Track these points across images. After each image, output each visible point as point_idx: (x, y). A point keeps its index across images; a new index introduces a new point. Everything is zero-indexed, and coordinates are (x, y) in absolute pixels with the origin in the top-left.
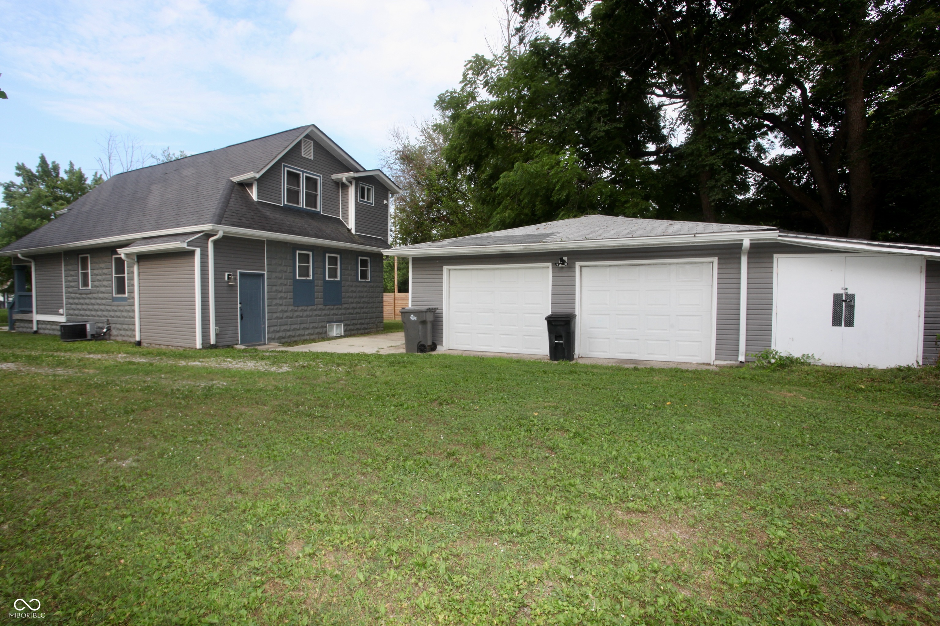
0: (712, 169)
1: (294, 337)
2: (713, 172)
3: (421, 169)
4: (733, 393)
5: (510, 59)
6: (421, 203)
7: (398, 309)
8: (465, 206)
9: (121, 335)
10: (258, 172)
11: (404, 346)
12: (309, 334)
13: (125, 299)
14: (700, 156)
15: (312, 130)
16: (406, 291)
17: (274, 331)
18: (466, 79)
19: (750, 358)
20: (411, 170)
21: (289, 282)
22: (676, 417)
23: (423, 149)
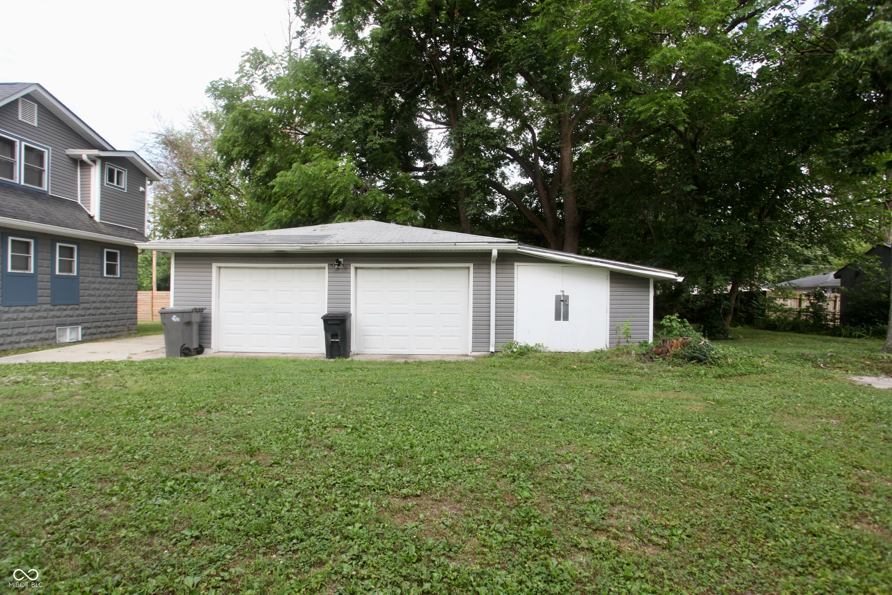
0: (468, 188)
2: (469, 191)
3: (187, 157)
4: (486, 379)
5: (290, 60)
6: (187, 195)
7: (157, 309)
8: (238, 202)
11: (164, 350)
12: (28, 341)
14: (459, 176)
15: (34, 91)
16: (168, 289)
18: (242, 71)
19: (500, 348)
20: (175, 157)
22: (441, 404)
23: (191, 136)
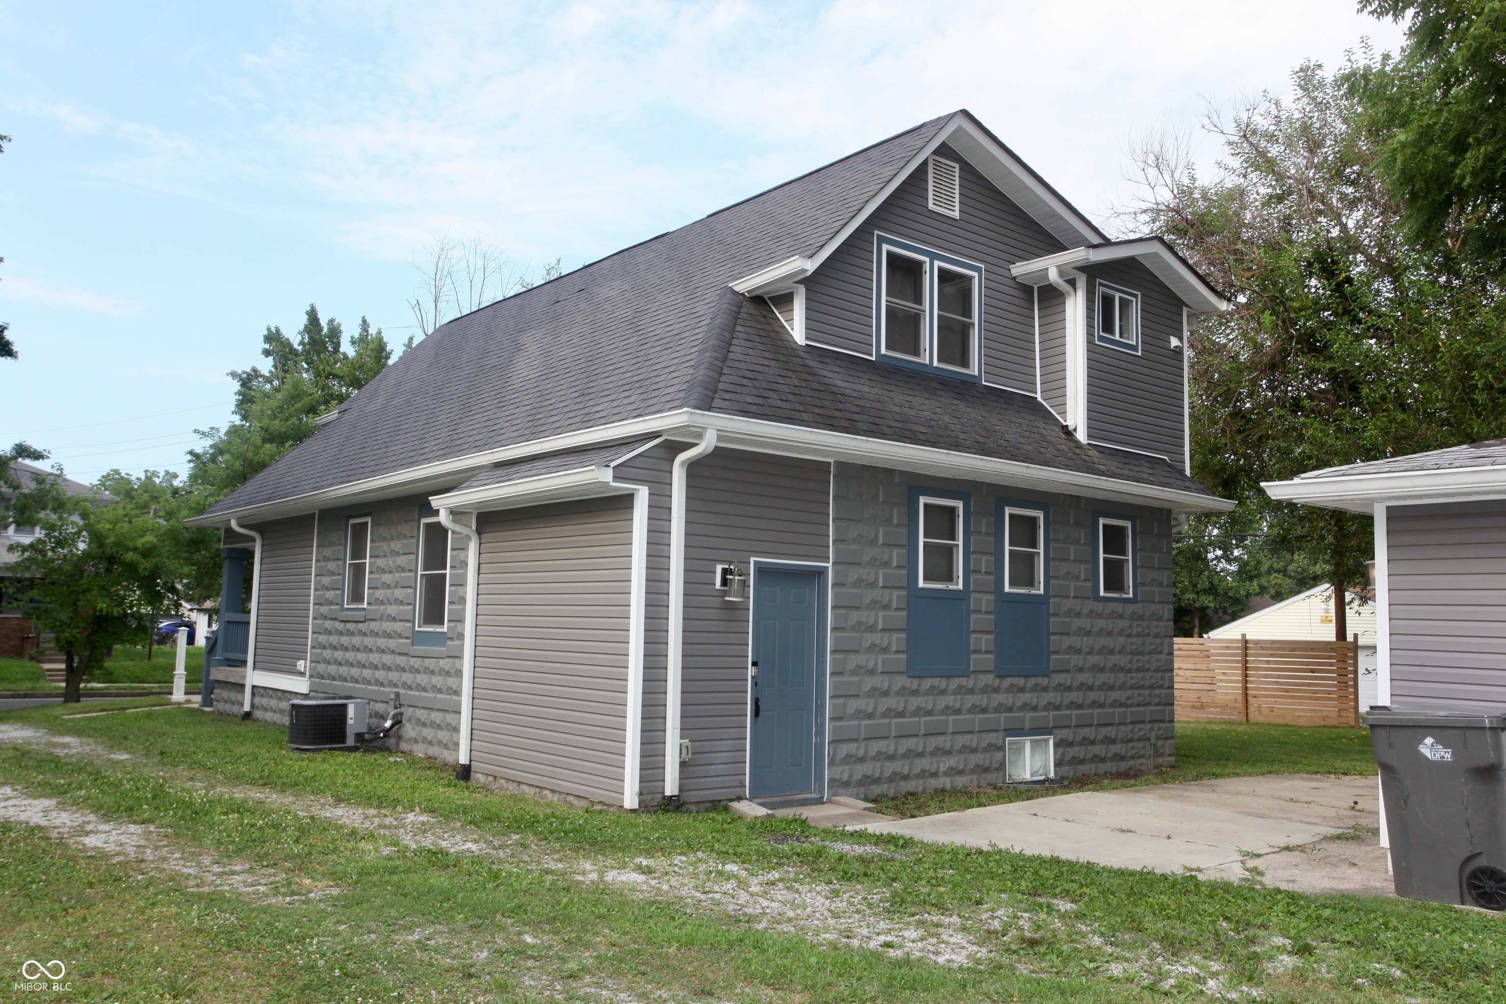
1: (906, 778)
9: (424, 740)
10: (811, 256)
12: (952, 772)
13: (443, 638)
15: (960, 129)
17: (848, 759)
21: (896, 597)
